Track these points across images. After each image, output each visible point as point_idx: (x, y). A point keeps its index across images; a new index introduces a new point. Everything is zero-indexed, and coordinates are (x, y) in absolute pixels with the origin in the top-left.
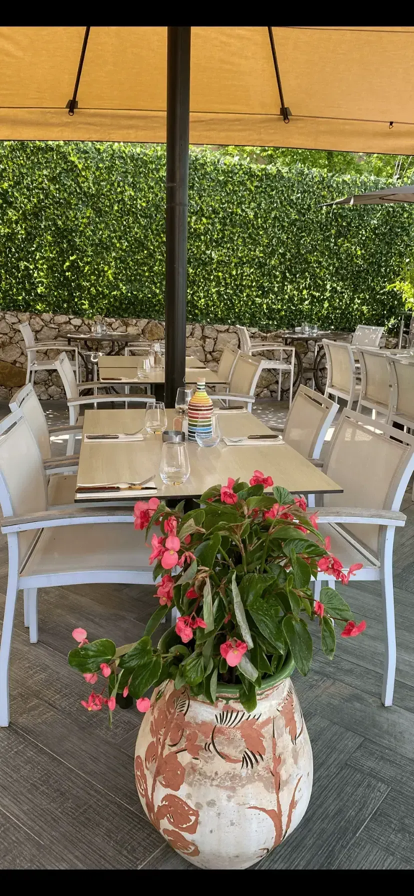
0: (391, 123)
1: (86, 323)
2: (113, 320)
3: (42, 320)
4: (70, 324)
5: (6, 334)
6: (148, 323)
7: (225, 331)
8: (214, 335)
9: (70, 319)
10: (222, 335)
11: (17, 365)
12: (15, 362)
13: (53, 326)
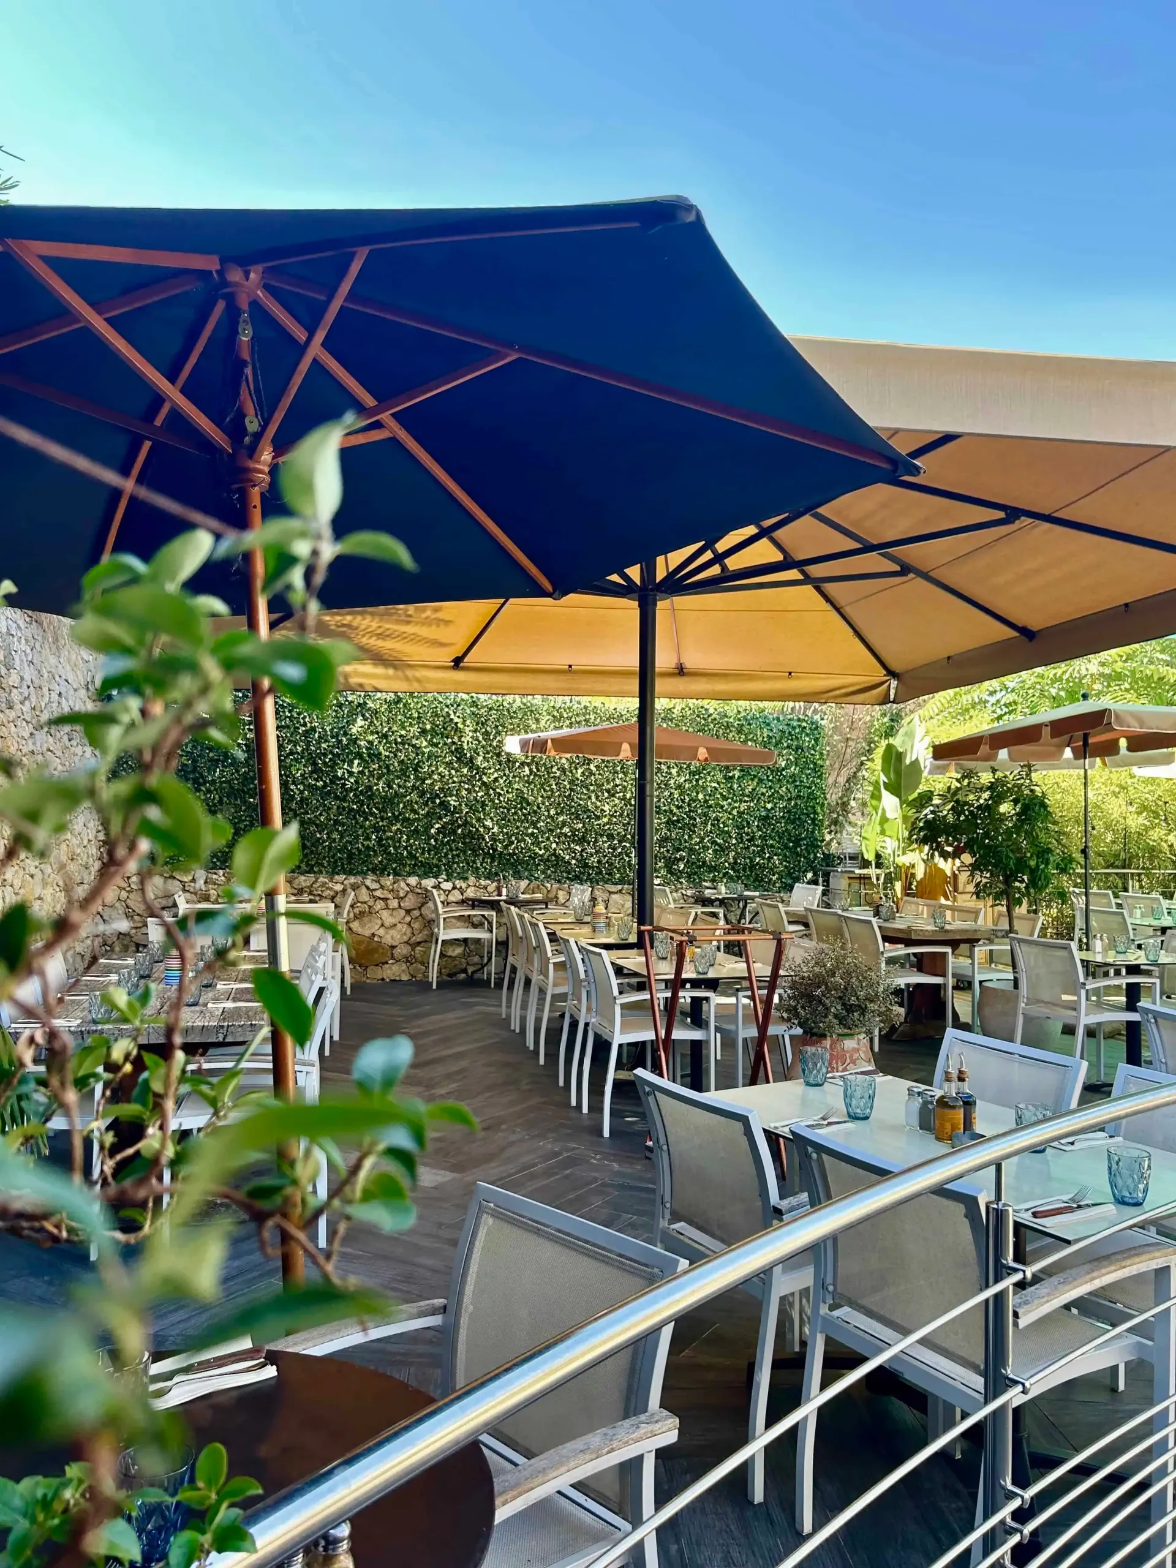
0: (790, 673)
1: (458, 886)
2: (488, 882)
3: (408, 885)
4: (440, 888)
5: (365, 903)
6: (529, 885)
7: (617, 893)
8: (605, 896)
9: (439, 883)
10: (614, 896)
11: (376, 939)
12: (373, 935)
13: (419, 891)
